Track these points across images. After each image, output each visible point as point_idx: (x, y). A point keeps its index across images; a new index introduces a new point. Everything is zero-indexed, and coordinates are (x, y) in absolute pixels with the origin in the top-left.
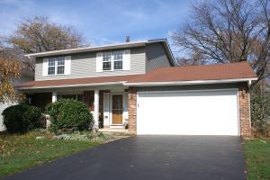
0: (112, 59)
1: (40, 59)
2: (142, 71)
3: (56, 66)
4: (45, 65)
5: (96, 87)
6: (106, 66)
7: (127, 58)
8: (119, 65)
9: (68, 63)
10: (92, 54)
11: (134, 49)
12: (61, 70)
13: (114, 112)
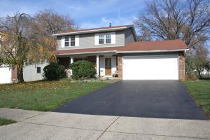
0: (105, 37)
1: (60, 37)
2: (123, 45)
3: (70, 41)
4: (63, 41)
5: (97, 54)
6: (101, 42)
7: (113, 37)
8: (109, 41)
9: (77, 40)
10: (92, 34)
11: (118, 32)
12: (73, 44)
13: (106, 68)
